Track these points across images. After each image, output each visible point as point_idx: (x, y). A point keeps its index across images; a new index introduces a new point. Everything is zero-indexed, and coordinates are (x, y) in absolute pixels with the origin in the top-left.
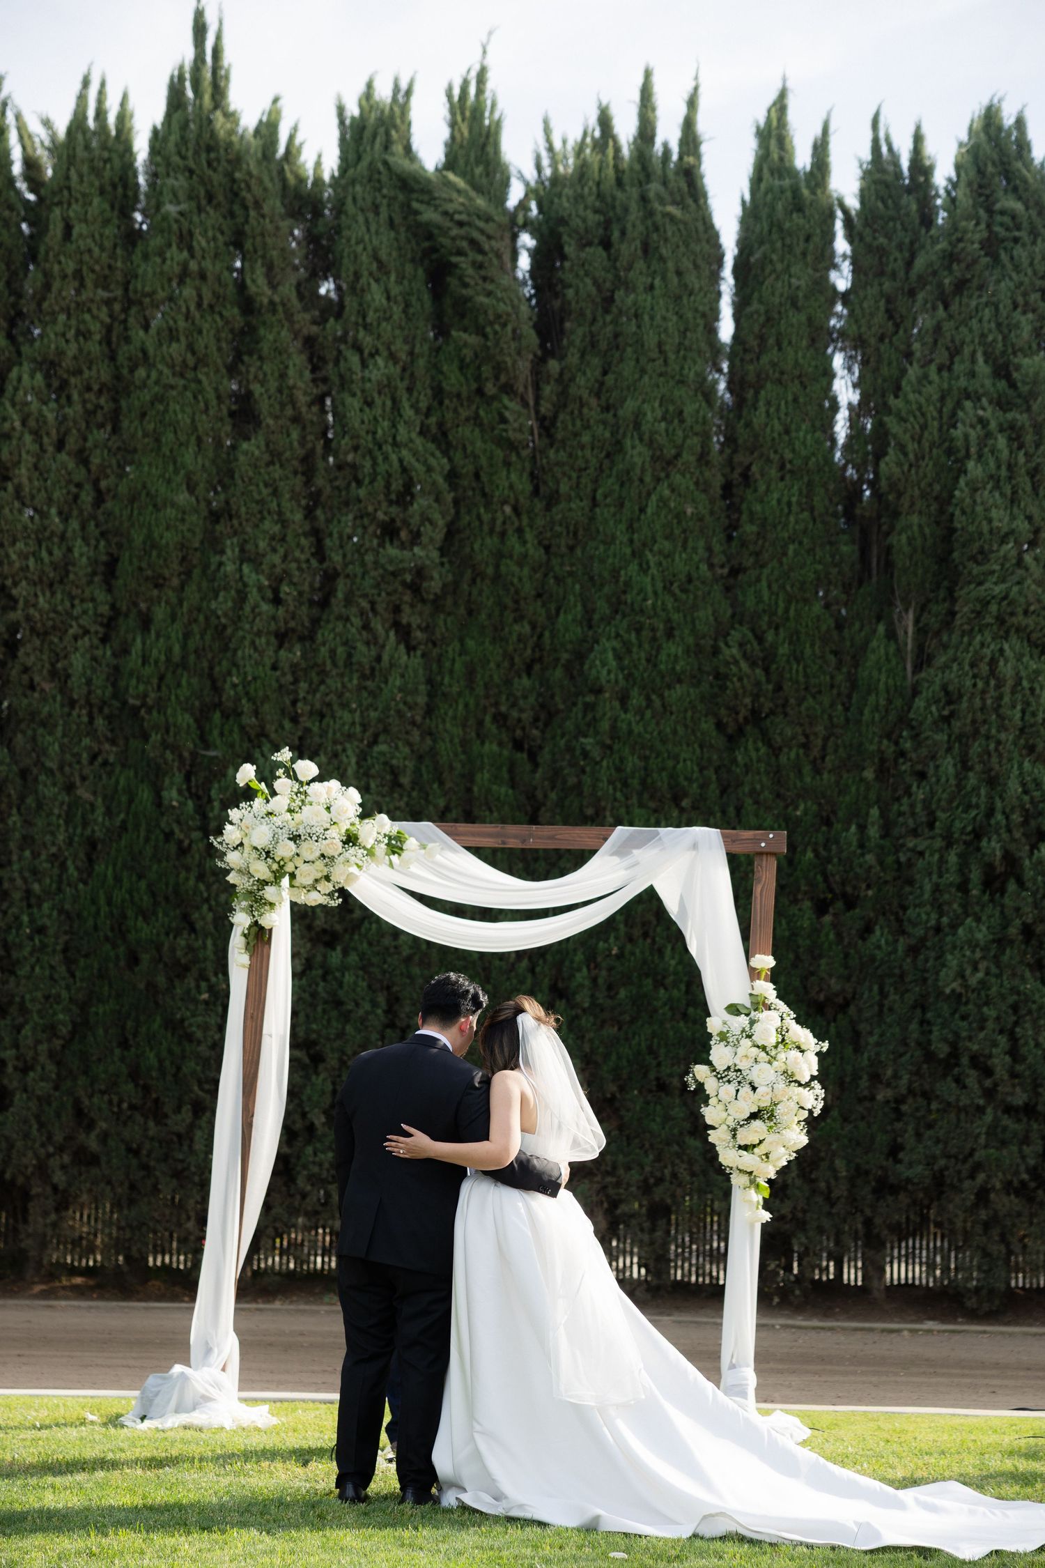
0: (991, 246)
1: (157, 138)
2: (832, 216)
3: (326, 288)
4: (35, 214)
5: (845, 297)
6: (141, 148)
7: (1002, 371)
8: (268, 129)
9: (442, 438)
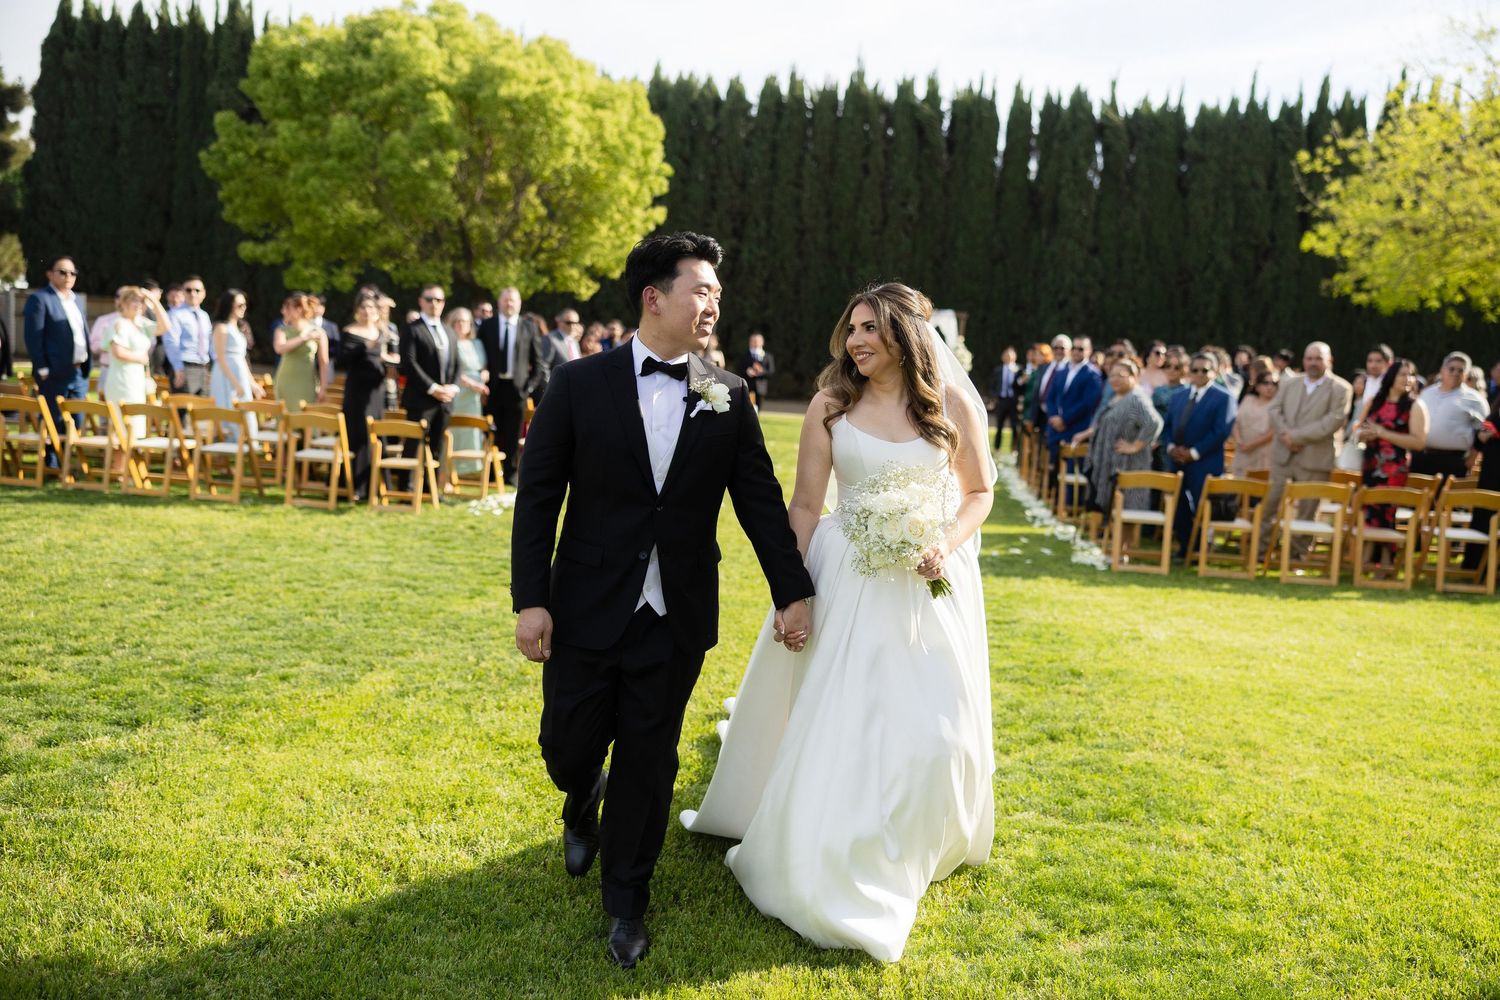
0: (1075, 127)
1: (847, 93)
2: (1030, 114)
3: (890, 132)
4: (813, 111)
5: (1037, 137)
6: (841, 96)
7: (1075, 163)
8: (876, 88)
9: (919, 178)
